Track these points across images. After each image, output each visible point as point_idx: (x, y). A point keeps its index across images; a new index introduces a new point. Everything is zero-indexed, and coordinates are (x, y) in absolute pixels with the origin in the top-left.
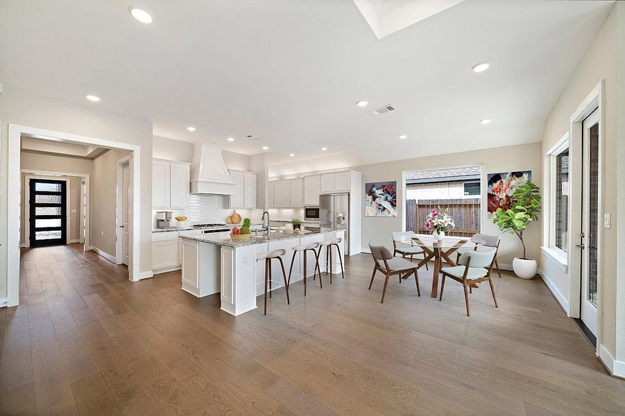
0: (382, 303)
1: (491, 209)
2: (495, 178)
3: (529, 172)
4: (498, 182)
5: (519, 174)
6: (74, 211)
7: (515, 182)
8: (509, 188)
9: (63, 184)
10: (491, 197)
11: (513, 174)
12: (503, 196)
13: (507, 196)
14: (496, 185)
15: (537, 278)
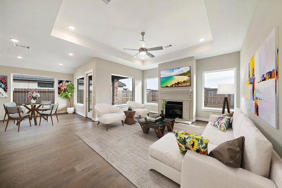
0: (18, 131)
1: (59, 93)
2: (60, 82)
3: (71, 81)
4: (62, 83)
5: (68, 82)
7: (67, 84)
8: (65, 86)
10: (59, 88)
11: (66, 81)
12: (63, 88)
13: (64, 89)
14: (61, 84)
15: (74, 113)
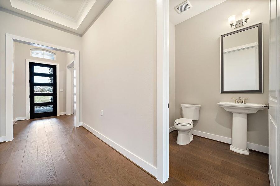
6: (62, 90)
9: (54, 68)
